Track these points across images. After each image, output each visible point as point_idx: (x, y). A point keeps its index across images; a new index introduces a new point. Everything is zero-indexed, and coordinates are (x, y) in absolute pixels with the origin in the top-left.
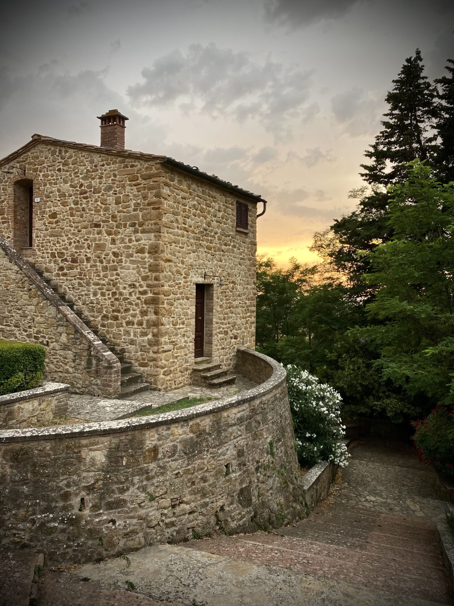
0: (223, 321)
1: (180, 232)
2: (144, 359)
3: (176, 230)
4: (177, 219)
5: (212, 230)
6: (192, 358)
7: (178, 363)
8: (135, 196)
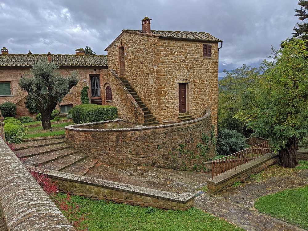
0: (195, 98)
1: (169, 63)
2: (156, 112)
3: (168, 63)
4: (167, 58)
5: (188, 60)
6: (177, 112)
7: (170, 114)
8: (152, 51)
